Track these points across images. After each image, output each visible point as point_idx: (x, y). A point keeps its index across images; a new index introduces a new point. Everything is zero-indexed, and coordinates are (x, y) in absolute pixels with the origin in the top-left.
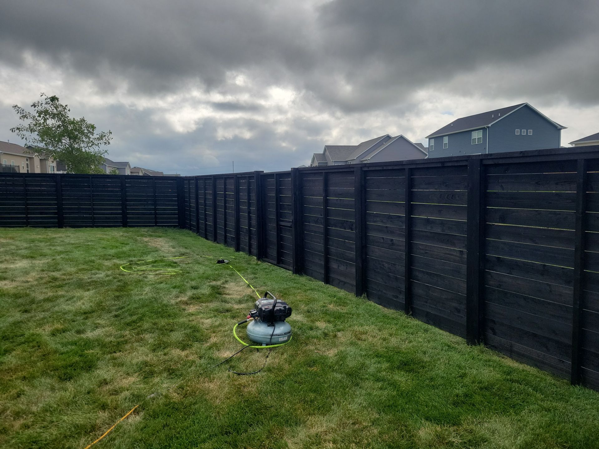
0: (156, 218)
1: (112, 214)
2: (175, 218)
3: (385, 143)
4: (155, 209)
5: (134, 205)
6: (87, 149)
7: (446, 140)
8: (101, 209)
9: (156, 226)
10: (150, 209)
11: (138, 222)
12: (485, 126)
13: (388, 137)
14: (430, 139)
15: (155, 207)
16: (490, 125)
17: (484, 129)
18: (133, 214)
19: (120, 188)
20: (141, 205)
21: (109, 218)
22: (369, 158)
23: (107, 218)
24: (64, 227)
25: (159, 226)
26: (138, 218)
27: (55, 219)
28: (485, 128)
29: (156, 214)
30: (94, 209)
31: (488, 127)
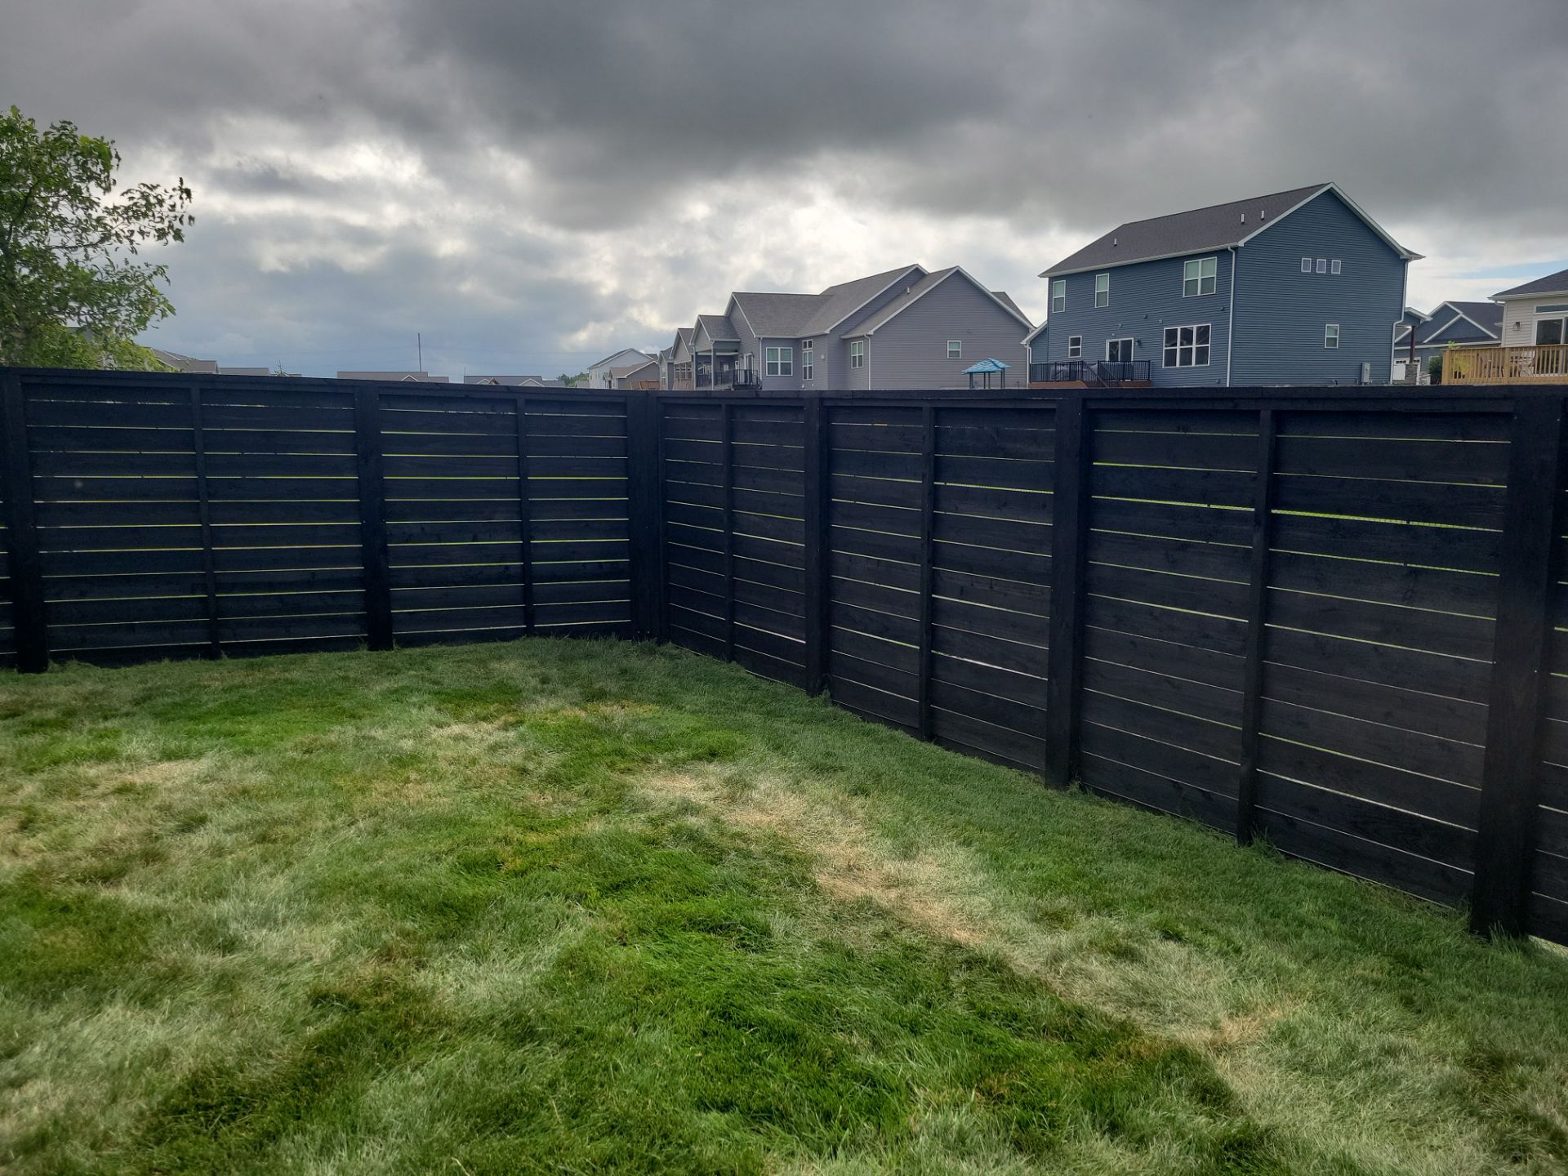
0: (527, 595)
1: (312, 582)
2: (616, 592)
3: (911, 287)
4: (525, 553)
5: (424, 534)
6: (79, 255)
7: (1103, 285)
8: (257, 559)
9: (530, 632)
10: (502, 554)
11: (447, 619)
12: (1229, 246)
13: (916, 275)
14: (1052, 279)
15: (527, 543)
16: (1241, 244)
17: (1222, 254)
18: (420, 579)
19: (355, 450)
20: (460, 532)
21: (295, 605)
22: (871, 333)
23: (285, 604)
24: (52, 665)
25: (545, 633)
26: (444, 600)
28: (1226, 250)
29: (527, 574)
30: (216, 560)
31: (1236, 249)
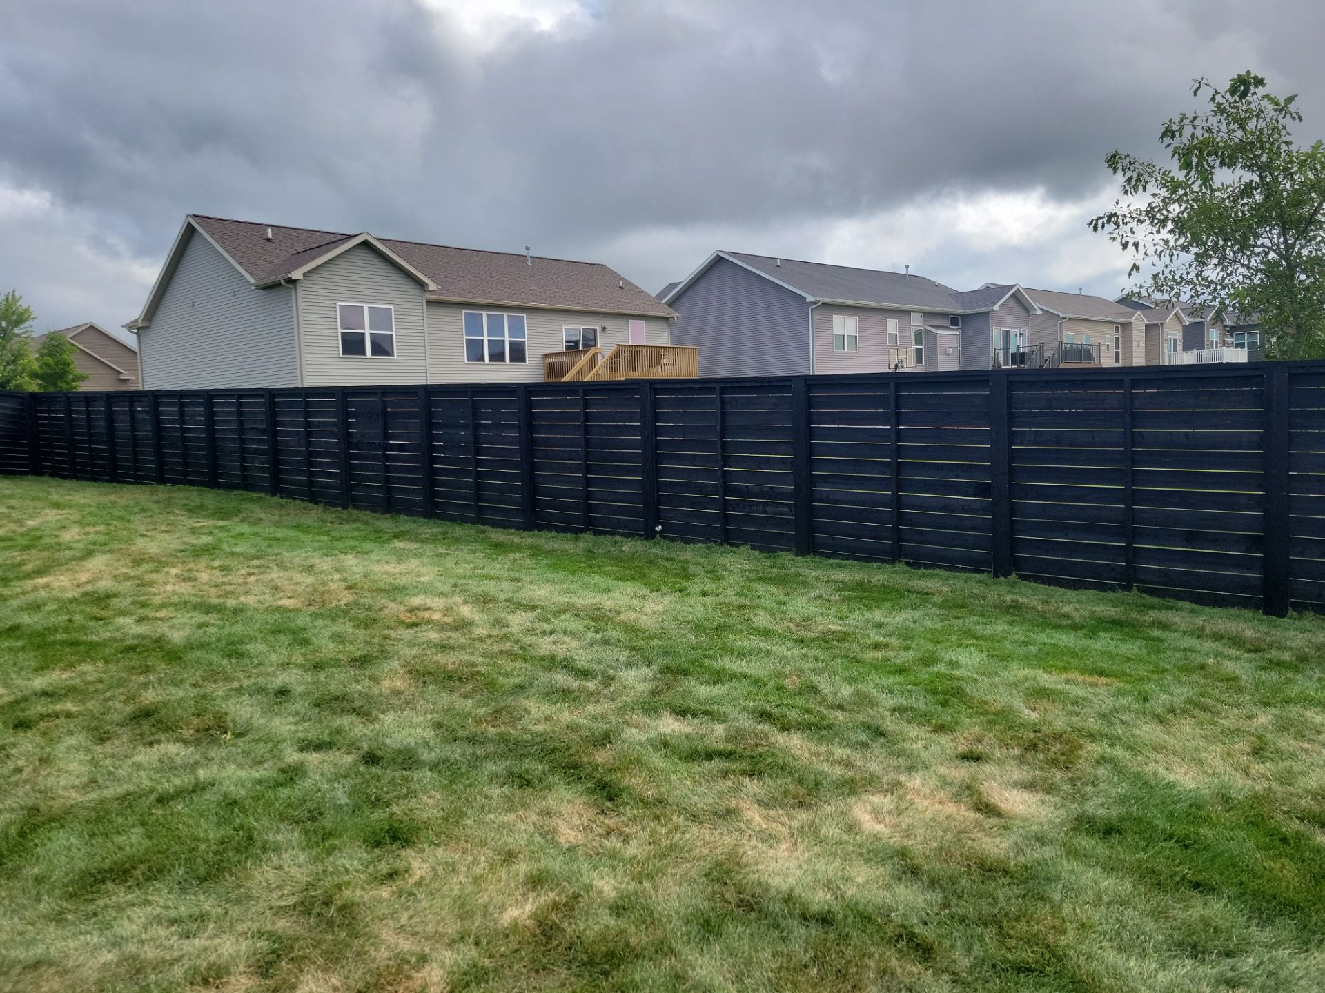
27: (1249, 569)
